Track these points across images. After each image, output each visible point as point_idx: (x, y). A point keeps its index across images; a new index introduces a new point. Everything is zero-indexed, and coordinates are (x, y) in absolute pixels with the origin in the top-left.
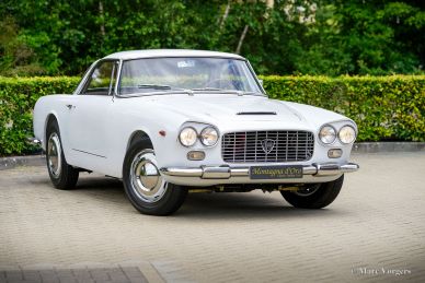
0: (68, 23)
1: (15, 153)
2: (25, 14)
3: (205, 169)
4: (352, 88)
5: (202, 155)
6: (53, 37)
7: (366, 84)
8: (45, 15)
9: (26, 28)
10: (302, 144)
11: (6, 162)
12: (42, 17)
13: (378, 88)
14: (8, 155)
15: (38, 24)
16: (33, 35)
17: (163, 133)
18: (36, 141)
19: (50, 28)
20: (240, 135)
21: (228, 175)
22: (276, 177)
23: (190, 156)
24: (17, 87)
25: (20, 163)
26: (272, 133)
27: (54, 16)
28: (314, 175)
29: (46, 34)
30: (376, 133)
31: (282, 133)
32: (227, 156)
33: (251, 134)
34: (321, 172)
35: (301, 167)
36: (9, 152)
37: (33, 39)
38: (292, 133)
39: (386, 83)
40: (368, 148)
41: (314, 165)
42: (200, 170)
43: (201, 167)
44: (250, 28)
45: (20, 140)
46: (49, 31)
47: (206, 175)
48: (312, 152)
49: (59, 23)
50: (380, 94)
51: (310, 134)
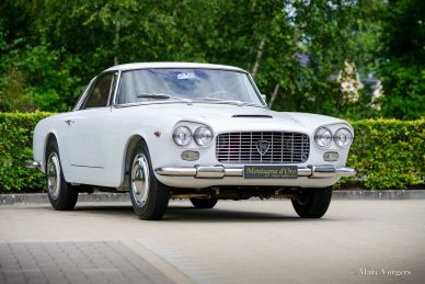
0: (79, 80)
1: (14, 190)
2: (33, 70)
3: (199, 168)
4: (375, 131)
5: (197, 154)
6: (63, 95)
7: (390, 127)
8: (54, 72)
9: (33, 85)
10: (298, 146)
11: (5, 198)
12: (51, 72)
13: (403, 131)
14: (7, 192)
15: (46, 81)
16: (40, 93)
17: (157, 134)
18: (35, 163)
19: (60, 85)
20: (235, 135)
21: (222, 175)
22: (270, 177)
23: (185, 155)
24: (17, 121)
25: (19, 200)
26: (267, 134)
27: (64, 72)
28: (309, 177)
29: (54, 91)
30: (402, 180)
31: (277, 134)
32: (221, 156)
33: (246, 135)
34: (315, 175)
35: (296, 168)
36: (9, 188)
37: (41, 97)
38: (288, 134)
39: (413, 127)
40: (393, 196)
41: (309, 167)
42: (194, 170)
43: (195, 167)
44: (281, 88)
45: (21, 176)
46: (59, 89)
47: (200, 174)
48: (308, 156)
49: (70, 80)
50: (406, 139)
51: (306, 137)
